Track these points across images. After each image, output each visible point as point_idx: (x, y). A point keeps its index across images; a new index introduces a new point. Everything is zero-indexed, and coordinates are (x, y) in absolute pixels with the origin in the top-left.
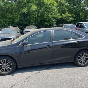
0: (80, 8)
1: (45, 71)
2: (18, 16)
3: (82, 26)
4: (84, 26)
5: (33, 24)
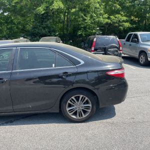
2: (30, 20)
4: (138, 40)
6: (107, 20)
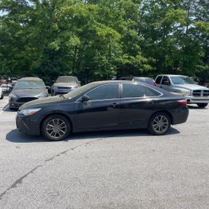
0: (166, 46)
2: (38, 56)
3: (166, 82)
4: (169, 82)
5: (71, 73)
6: (128, 61)
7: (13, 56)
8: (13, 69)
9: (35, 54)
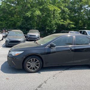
1: (66, 71)
2: (20, 20)
5: (35, 28)
6: (63, 23)
7: (8, 19)
8: (8, 25)
9: (19, 19)
